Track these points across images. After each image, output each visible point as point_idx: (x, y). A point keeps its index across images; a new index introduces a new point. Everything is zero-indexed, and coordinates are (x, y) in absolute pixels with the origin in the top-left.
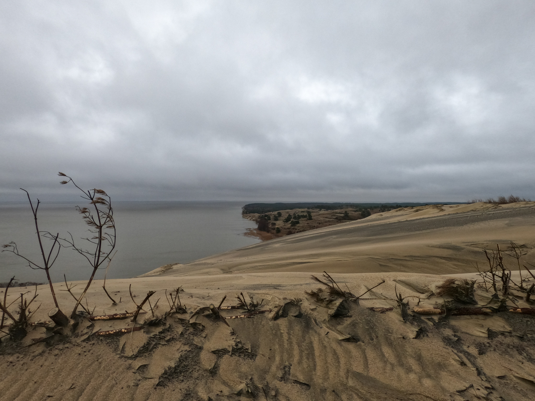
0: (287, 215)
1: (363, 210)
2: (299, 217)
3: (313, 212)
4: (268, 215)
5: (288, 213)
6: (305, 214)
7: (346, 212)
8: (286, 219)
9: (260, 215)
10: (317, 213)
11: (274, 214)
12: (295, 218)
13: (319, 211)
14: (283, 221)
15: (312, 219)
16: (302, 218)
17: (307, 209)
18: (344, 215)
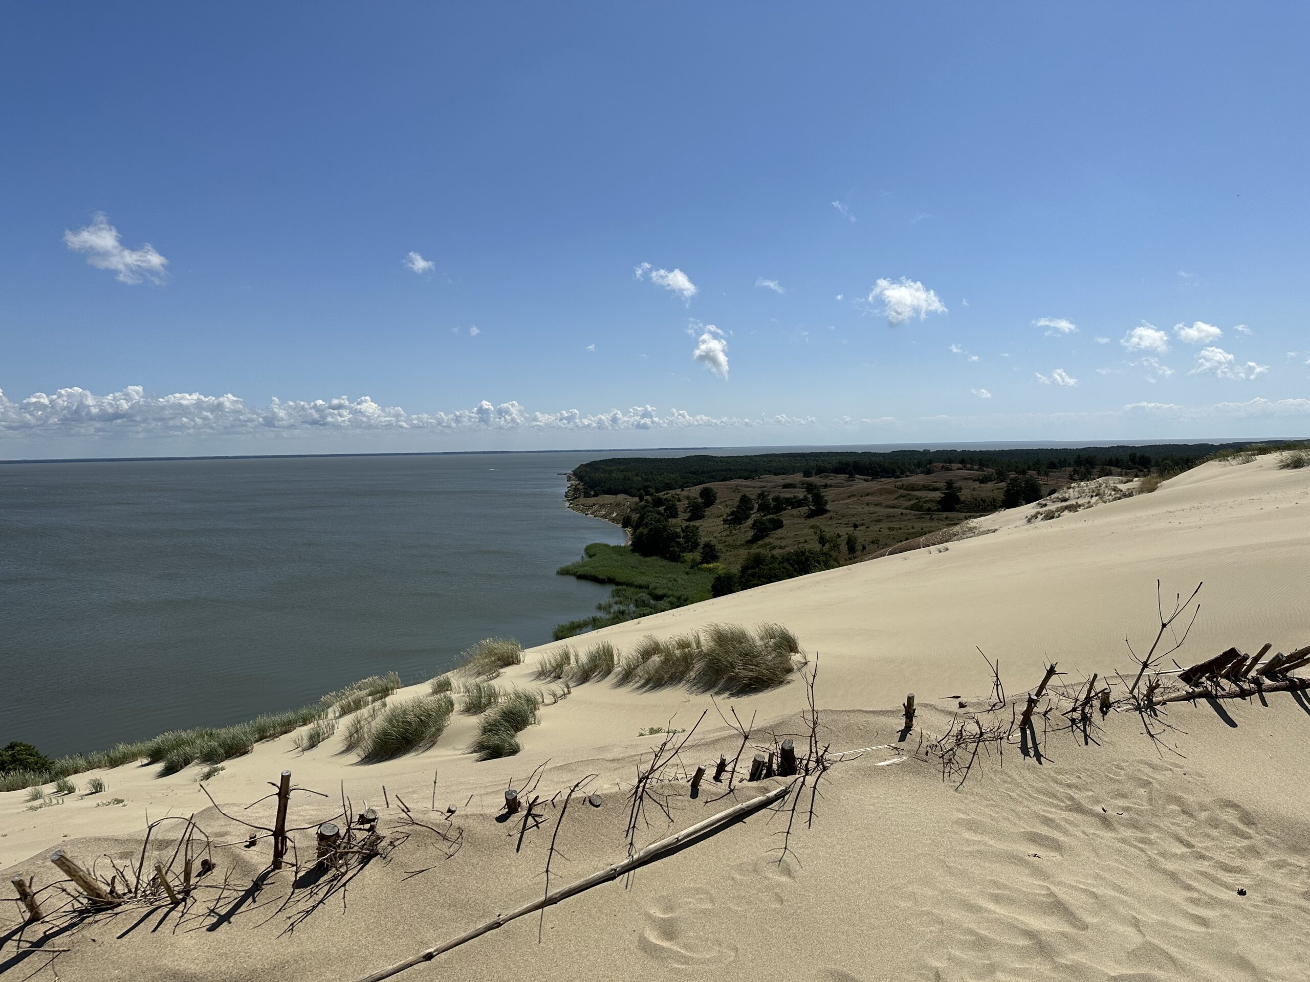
0: (737, 497)
1: (1011, 474)
2: (780, 505)
3: (826, 486)
4: (666, 500)
5: (736, 489)
6: (800, 494)
7: (950, 484)
8: (733, 513)
9: (637, 499)
10: (842, 489)
11: (688, 498)
12: (764, 508)
13: (846, 481)
14: (721, 518)
15: (827, 511)
16: (789, 508)
17: (804, 476)
18: (943, 496)
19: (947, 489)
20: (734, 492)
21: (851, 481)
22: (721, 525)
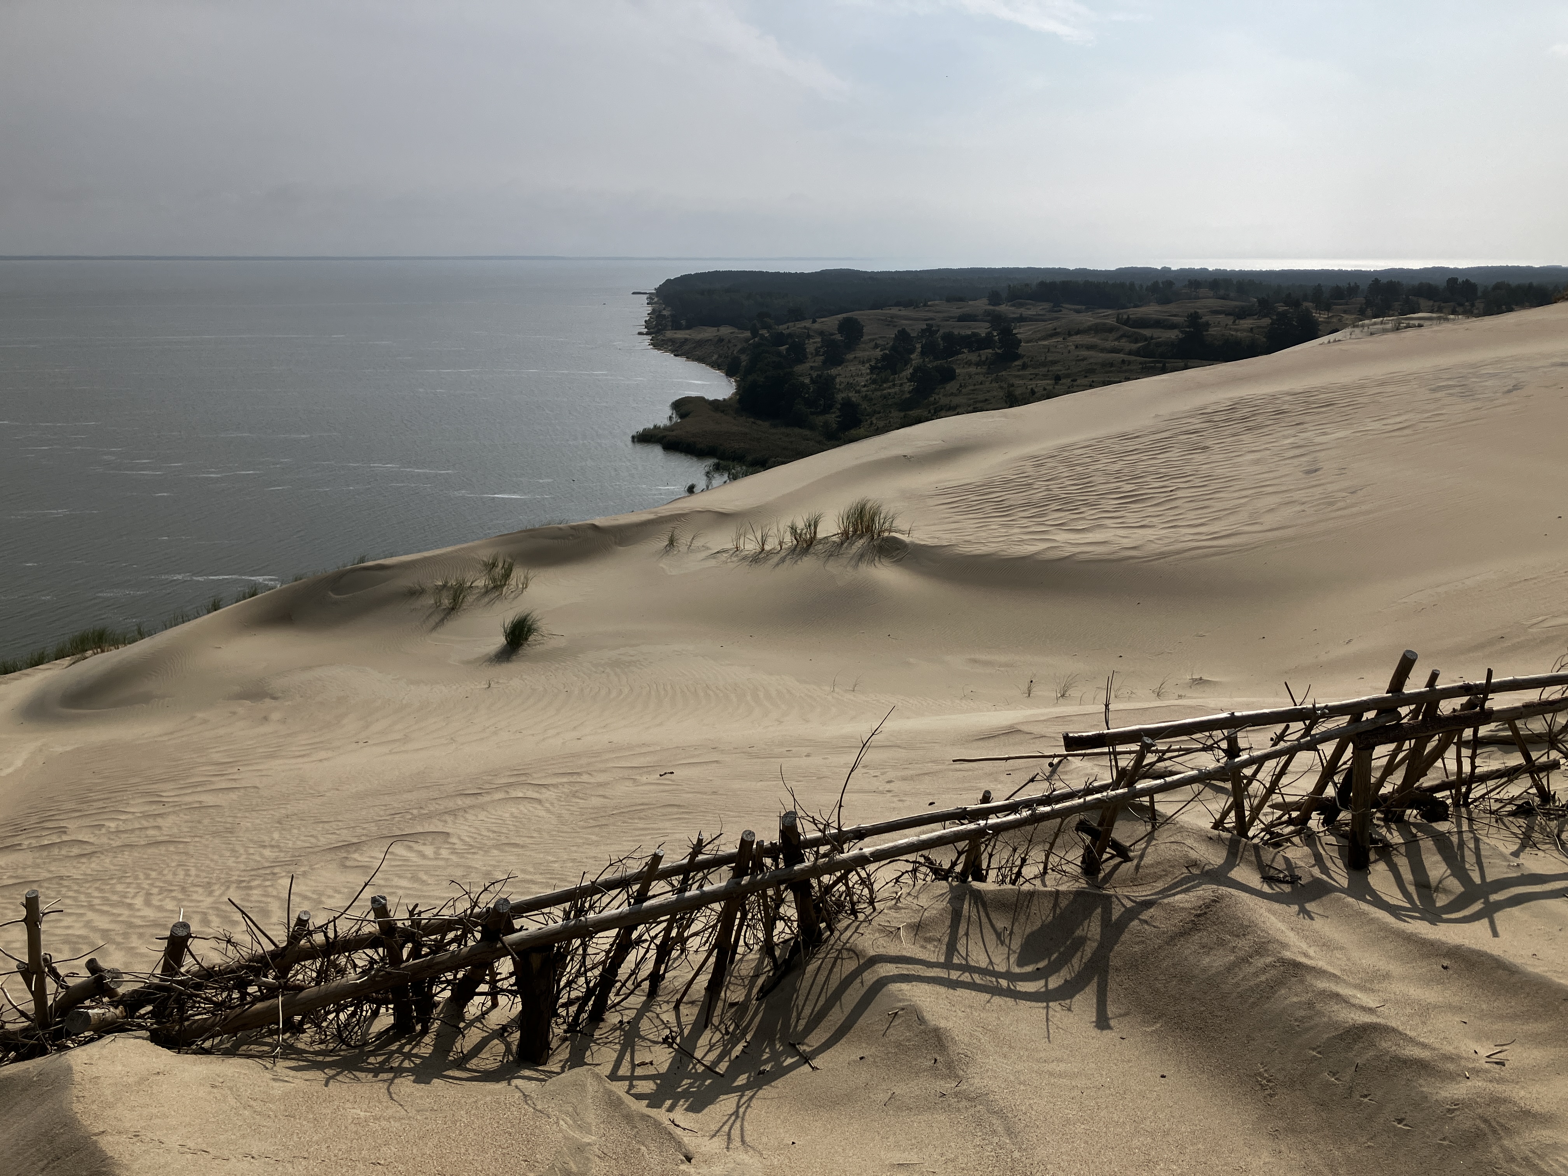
0: (892, 333)
1: (1281, 308)
2: (953, 346)
3: (1022, 319)
4: (790, 335)
5: (891, 321)
6: (982, 329)
7: (1194, 318)
8: (885, 357)
9: (748, 334)
10: (1044, 323)
11: (821, 333)
12: (929, 350)
13: (1049, 311)
14: (867, 365)
15: (1018, 357)
16: (965, 351)
17: (989, 304)
18: (1181, 336)
19: (1188, 327)
20: (888, 325)
21: (1056, 312)
22: (867, 374)
